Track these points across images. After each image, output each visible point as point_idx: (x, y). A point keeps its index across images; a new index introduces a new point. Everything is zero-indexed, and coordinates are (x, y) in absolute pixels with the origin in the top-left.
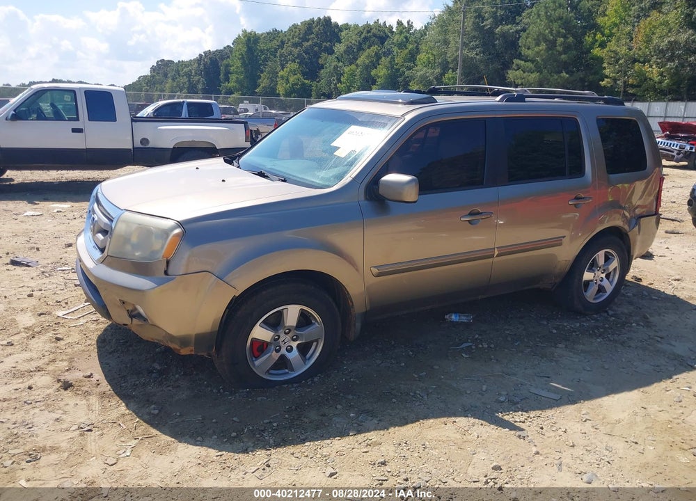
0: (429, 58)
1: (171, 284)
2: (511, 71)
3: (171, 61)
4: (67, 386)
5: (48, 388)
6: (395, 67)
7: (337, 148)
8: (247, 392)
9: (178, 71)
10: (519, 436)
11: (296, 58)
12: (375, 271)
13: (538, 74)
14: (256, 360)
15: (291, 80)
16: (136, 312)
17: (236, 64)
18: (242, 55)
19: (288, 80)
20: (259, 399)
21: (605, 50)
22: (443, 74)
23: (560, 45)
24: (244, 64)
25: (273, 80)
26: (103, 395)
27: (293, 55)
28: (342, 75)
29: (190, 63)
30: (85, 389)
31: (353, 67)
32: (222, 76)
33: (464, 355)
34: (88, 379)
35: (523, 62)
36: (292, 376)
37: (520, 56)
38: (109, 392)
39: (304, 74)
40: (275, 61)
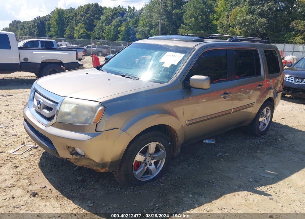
0: (144, 23)
1: (100, 136)
2: (180, 30)
3: (20, 21)
4: (34, 195)
5: (24, 197)
6: (129, 26)
7: (163, 63)
8: (133, 188)
9: (23, 26)
10: (270, 199)
11: (83, 22)
12: (188, 123)
13: (191, 31)
14: (136, 172)
15: (81, 31)
16: (74, 151)
17: (53, 23)
18: (56, 19)
19: (79, 31)
20: (141, 191)
21: (218, 22)
22: (150, 30)
23: (200, 19)
24: (57, 23)
25: (72, 31)
26: (57, 198)
27: (81, 20)
28: (104, 29)
29: (30, 22)
30: (45, 195)
31: (110, 26)
32: (46, 29)
33: (222, 160)
34: (44, 189)
35: (185, 26)
36: (152, 178)
37: (183, 23)
38: (60, 196)
39: (87, 29)
40: (73, 23)
